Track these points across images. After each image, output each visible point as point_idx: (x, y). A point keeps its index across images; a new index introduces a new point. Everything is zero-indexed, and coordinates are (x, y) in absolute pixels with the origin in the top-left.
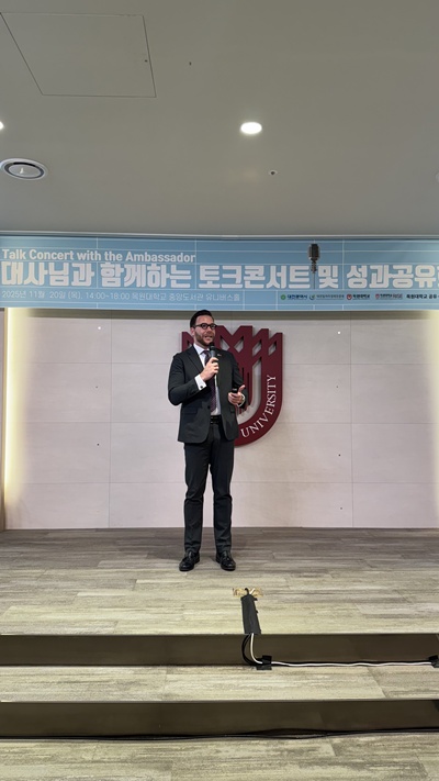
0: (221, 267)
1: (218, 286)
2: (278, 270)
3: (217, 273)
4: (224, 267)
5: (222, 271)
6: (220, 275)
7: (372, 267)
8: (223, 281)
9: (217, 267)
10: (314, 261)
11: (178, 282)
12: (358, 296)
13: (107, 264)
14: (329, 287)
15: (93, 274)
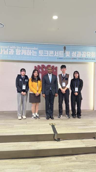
0: (44, 51)
1: (43, 55)
2: (57, 52)
3: (43, 52)
4: (45, 51)
5: (44, 52)
6: (44, 53)
7: (77, 52)
8: (44, 54)
9: (43, 51)
10: (65, 50)
11: (34, 54)
12: (74, 59)
13: (17, 49)
14: (68, 56)
15: (14, 52)
